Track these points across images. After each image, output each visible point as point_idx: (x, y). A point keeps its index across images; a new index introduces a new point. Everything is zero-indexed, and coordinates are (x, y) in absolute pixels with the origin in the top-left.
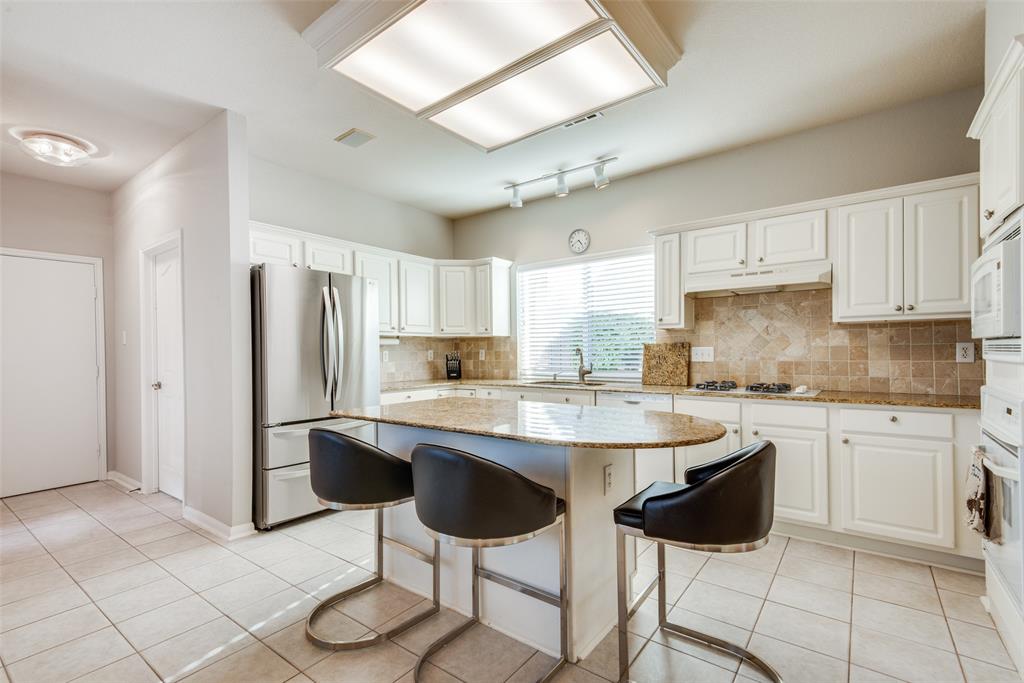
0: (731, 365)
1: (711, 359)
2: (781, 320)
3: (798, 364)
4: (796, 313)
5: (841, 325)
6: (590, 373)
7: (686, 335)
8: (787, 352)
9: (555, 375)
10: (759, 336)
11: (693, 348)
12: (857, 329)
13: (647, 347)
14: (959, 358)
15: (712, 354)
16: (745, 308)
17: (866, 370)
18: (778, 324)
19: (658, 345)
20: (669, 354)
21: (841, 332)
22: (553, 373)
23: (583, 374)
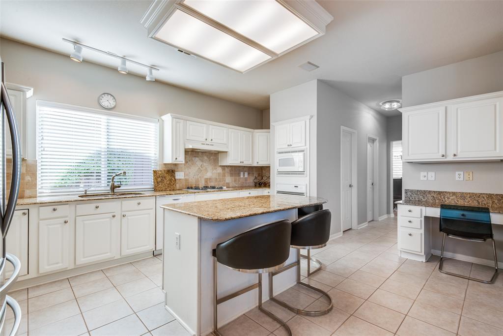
0: (190, 180)
1: (183, 178)
2: (205, 162)
3: (210, 179)
4: (210, 161)
5: (220, 166)
6: (119, 187)
7: (173, 166)
8: (207, 174)
9: (86, 190)
10: (199, 168)
11: (176, 173)
12: (224, 167)
13: (155, 172)
14: (241, 177)
15: (183, 175)
16: (195, 157)
17: (225, 181)
18: (205, 164)
19: (161, 171)
20: (166, 175)
21: (220, 168)
22: (84, 190)
23: (113, 188)
